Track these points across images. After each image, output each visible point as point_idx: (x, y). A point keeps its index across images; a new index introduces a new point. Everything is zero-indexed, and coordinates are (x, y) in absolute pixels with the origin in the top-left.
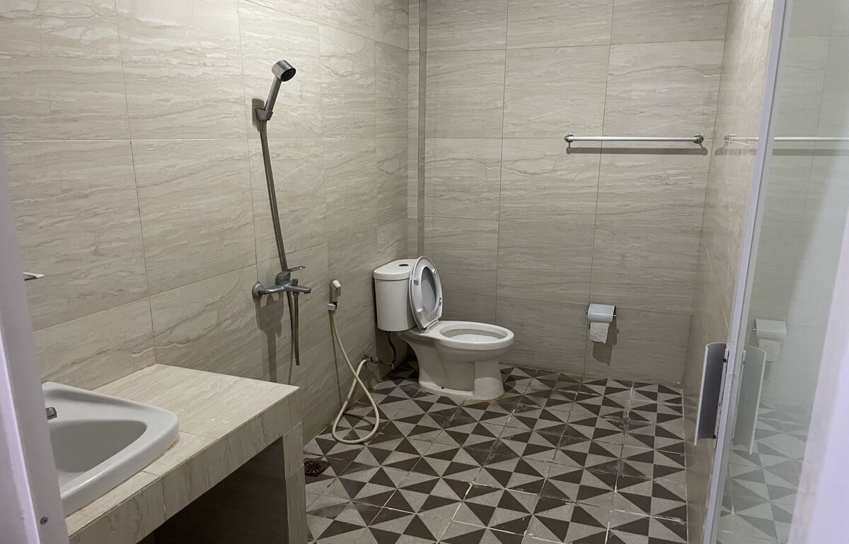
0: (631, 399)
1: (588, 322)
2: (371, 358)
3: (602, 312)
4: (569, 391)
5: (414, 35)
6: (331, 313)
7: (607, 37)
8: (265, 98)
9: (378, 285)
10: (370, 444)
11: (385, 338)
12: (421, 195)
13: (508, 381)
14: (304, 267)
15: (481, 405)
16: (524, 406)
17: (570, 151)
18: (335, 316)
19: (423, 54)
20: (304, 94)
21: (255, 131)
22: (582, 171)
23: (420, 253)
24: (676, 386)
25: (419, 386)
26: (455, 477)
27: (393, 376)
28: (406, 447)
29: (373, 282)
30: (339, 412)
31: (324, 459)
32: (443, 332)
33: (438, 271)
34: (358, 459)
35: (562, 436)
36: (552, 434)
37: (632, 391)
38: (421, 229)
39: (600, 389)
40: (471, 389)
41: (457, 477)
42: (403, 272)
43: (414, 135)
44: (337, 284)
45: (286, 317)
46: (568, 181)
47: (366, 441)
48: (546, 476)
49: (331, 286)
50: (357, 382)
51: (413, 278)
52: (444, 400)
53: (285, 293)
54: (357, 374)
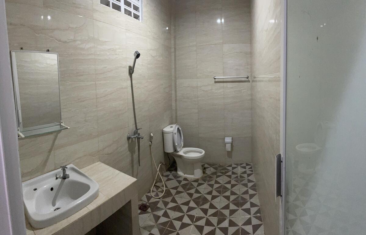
0: (239, 170)
1: (225, 144)
2: (163, 163)
3: (228, 140)
4: (222, 171)
5: (173, 42)
6: (150, 146)
7: (221, 41)
8: (132, 65)
9: (165, 135)
10: (162, 199)
11: (167, 155)
12: (176, 100)
13: (204, 169)
14: (142, 129)
15: (196, 181)
16: (209, 179)
17: (216, 82)
18: (151, 147)
19: (175, 48)
20: (143, 64)
21: (129, 77)
22: (219, 89)
23: (176, 123)
24: (250, 162)
25: (177, 174)
26: (190, 213)
27: (169, 170)
28: (174, 201)
29: (163, 133)
30: (153, 184)
31: (148, 204)
32: (184, 152)
33: (182, 129)
34: (159, 205)
35: (222, 190)
36: (219, 189)
37: (239, 167)
38: (176, 113)
39: (230, 168)
40: (193, 174)
41: (191, 213)
42: (172, 129)
43: (173, 79)
44: (152, 135)
45: (137, 147)
46: (216, 93)
47: (161, 197)
48: (219, 208)
49: (150, 135)
50: (158, 173)
51: (174, 132)
52: (185, 179)
53: (136, 138)
54: (158, 170)
